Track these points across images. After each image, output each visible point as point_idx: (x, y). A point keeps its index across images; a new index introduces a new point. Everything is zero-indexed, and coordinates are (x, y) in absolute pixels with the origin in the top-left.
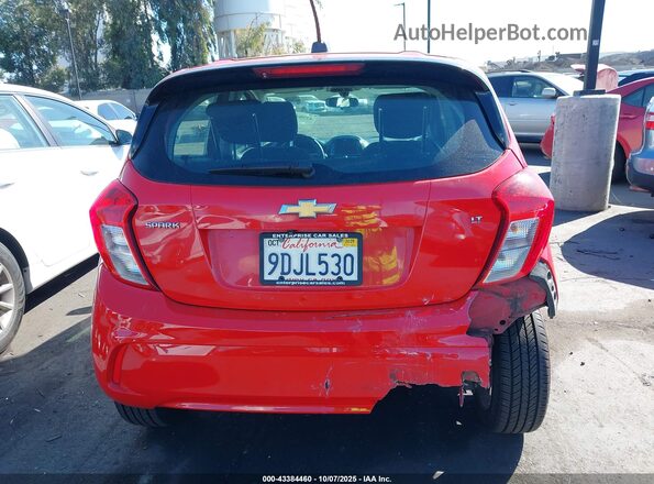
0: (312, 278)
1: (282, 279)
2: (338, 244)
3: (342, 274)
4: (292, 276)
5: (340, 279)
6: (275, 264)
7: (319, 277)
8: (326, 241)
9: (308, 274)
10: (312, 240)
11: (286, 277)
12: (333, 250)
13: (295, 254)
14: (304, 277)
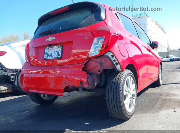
0: (52, 57)
1: (47, 58)
2: (58, 48)
3: (58, 56)
4: (49, 57)
5: (57, 57)
6: (46, 54)
7: (53, 57)
8: (56, 48)
9: (52, 56)
10: (54, 48)
11: (48, 57)
12: (57, 50)
13: (50, 51)
14: (51, 57)
